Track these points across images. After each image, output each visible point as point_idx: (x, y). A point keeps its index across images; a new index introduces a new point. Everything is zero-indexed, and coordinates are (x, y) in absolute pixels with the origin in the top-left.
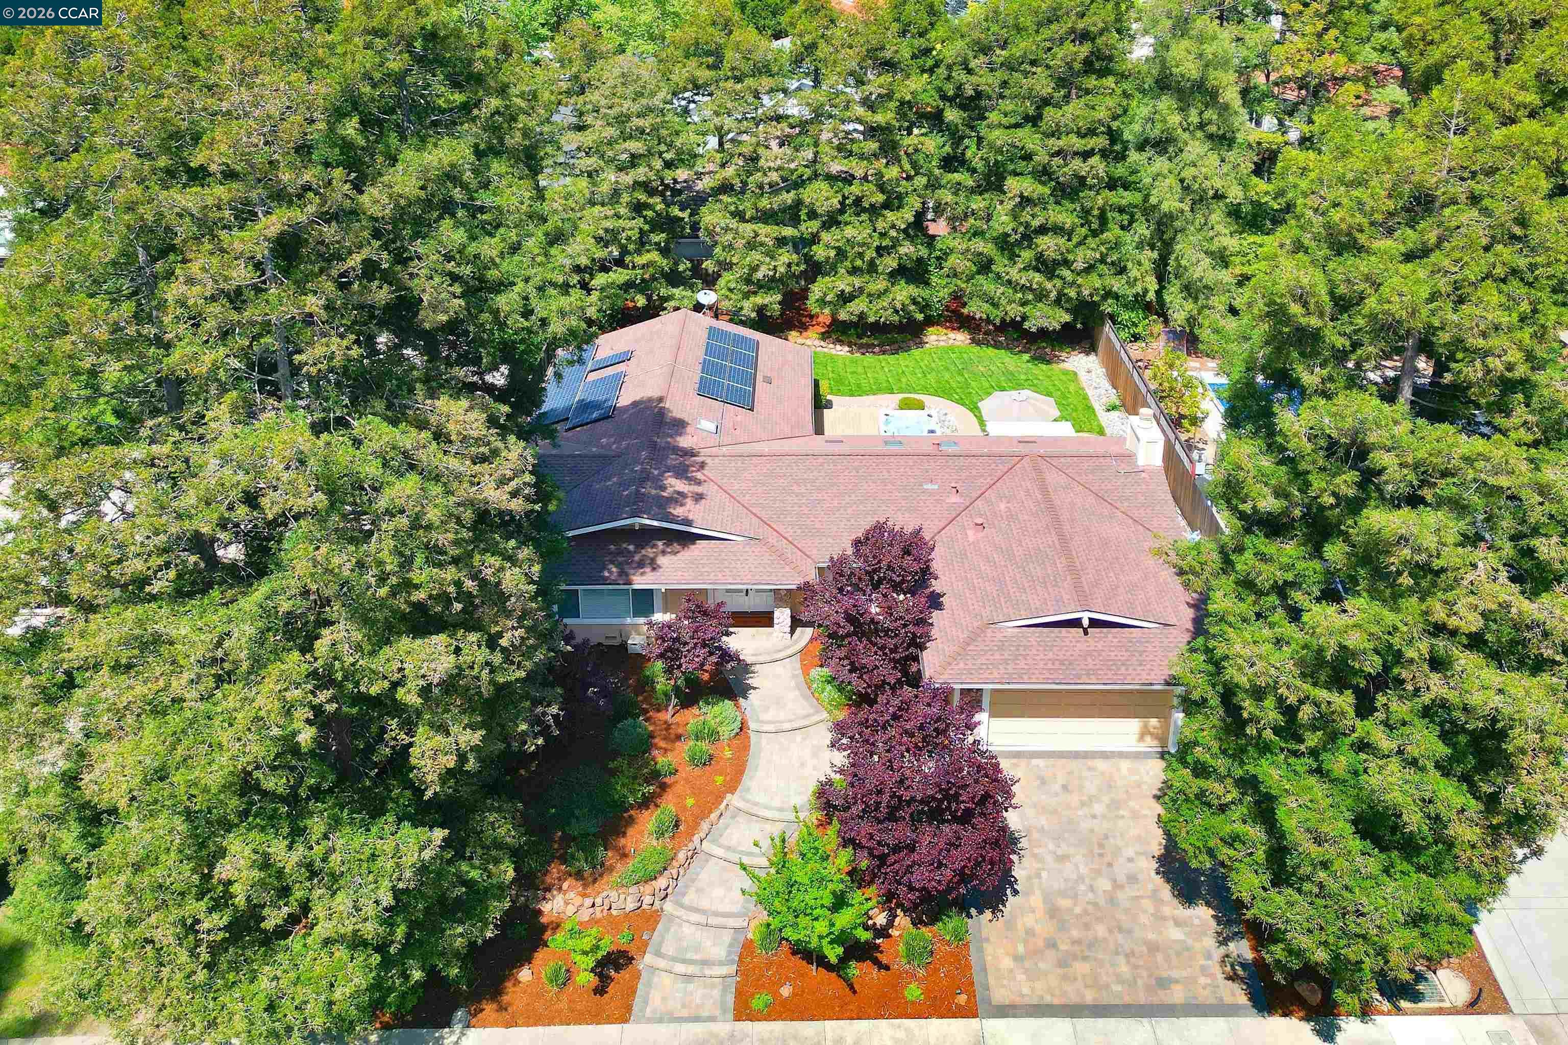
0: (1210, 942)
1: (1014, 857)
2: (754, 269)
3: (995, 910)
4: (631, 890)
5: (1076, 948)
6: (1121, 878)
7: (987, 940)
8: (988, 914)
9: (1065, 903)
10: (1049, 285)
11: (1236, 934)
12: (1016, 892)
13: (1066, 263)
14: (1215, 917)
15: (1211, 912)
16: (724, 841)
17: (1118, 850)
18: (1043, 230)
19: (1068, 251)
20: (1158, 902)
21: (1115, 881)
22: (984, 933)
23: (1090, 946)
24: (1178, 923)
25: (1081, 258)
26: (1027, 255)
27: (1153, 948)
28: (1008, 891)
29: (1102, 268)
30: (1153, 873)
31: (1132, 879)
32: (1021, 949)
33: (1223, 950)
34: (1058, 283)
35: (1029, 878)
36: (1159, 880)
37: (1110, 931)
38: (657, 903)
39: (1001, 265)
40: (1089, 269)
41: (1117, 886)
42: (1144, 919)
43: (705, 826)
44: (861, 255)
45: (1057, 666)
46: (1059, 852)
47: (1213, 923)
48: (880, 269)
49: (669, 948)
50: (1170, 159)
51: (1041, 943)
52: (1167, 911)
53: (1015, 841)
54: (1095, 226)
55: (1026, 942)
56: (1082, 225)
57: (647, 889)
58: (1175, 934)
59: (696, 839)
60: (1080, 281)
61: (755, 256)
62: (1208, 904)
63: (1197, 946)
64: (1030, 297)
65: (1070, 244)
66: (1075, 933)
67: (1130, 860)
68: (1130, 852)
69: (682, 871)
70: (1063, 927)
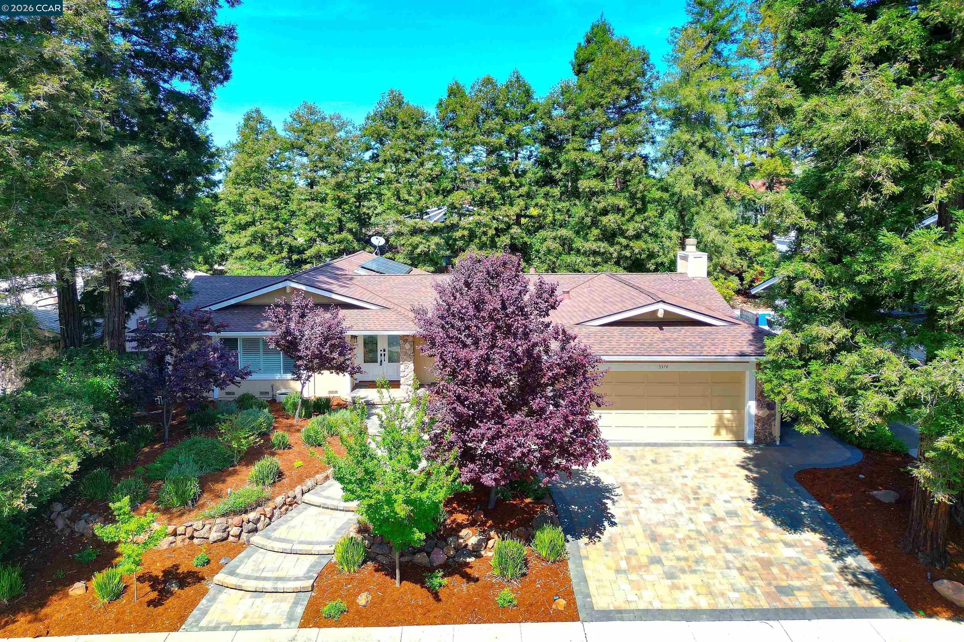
0: (825, 558)
1: (608, 501)
2: (416, 247)
3: (591, 536)
4: (218, 521)
5: (683, 563)
6: (721, 513)
7: (587, 558)
8: (585, 539)
9: (665, 531)
10: (612, 250)
11: (850, 551)
12: (613, 524)
13: (622, 233)
14: (824, 540)
15: (818, 536)
17: (713, 496)
18: (605, 212)
19: (623, 224)
20: (762, 530)
21: (715, 515)
22: (583, 552)
23: (697, 562)
24: (787, 544)
25: (631, 229)
26: (595, 232)
27: (767, 564)
28: (606, 523)
29: (645, 236)
30: (752, 510)
31: (732, 514)
32: (623, 565)
33: (839, 564)
34: (617, 247)
35: (626, 514)
36: (759, 515)
37: (718, 551)
38: (244, 536)
39: (578, 243)
40: (637, 237)
41: (717, 519)
43: (309, 483)
44: (485, 233)
45: (639, 346)
46: (654, 497)
47: (824, 545)
48: (499, 244)
49: (246, 569)
50: (685, 166)
51: (644, 560)
52: (773, 536)
54: (639, 206)
55: (628, 559)
56: (631, 207)
57: (237, 519)
59: (298, 490)
60: (632, 244)
61: (417, 239)
62: (814, 530)
63: (814, 562)
64: (599, 259)
65: (624, 219)
66: (680, 553)
67: (727, 502)
68: (725, 497)
69: (277, 512)
70: (665, 547)
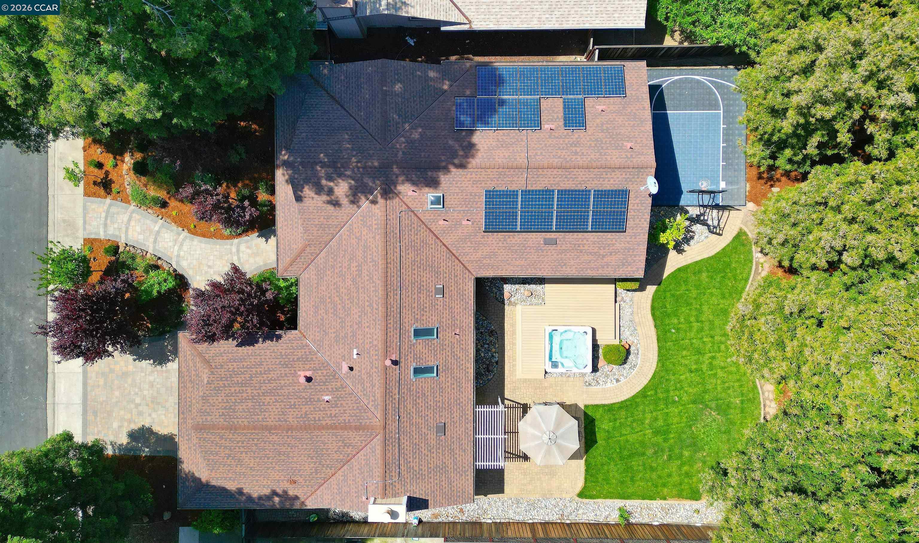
0: (112, 438)
1: (152, 361)
6: (141, 409)
9: (129, 380)
11: (115, 450)
12: (135, 360)
14: (122, 444)
15: (125, 444)
16: (164, 230)
17: (155, 410)
20: (130, 421)
21: (139, 405)
24: (120, 427)
27: (109, 414)
28: (135, 357)
30: (143, 424)
31: (140, 414)
33: (109, 443)
35: (142, 368)
36: (140, 425)
37: (116, 398)
41: (137, 406)
42: (122, 412)
45: (189, 404)
47: (120, 443)
49: (113, 210)
52: (126, 425)
53: (160, 364)
58: (115, 425)
62: (128, 443)
63: (110, 432)
66: (116, 382)
67: (150, 415)
68: (154, 415)
